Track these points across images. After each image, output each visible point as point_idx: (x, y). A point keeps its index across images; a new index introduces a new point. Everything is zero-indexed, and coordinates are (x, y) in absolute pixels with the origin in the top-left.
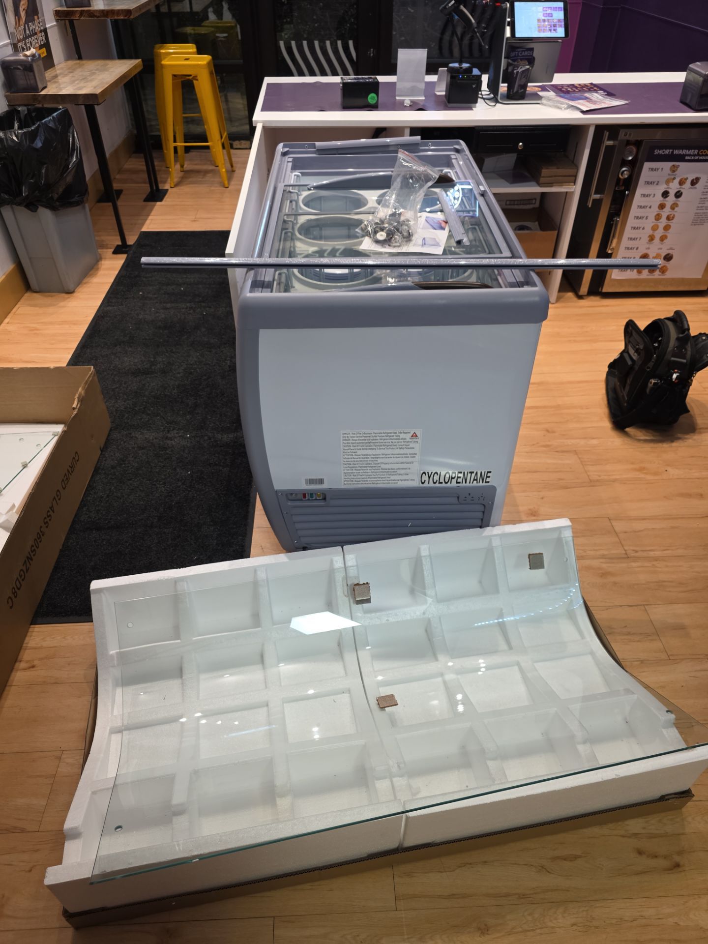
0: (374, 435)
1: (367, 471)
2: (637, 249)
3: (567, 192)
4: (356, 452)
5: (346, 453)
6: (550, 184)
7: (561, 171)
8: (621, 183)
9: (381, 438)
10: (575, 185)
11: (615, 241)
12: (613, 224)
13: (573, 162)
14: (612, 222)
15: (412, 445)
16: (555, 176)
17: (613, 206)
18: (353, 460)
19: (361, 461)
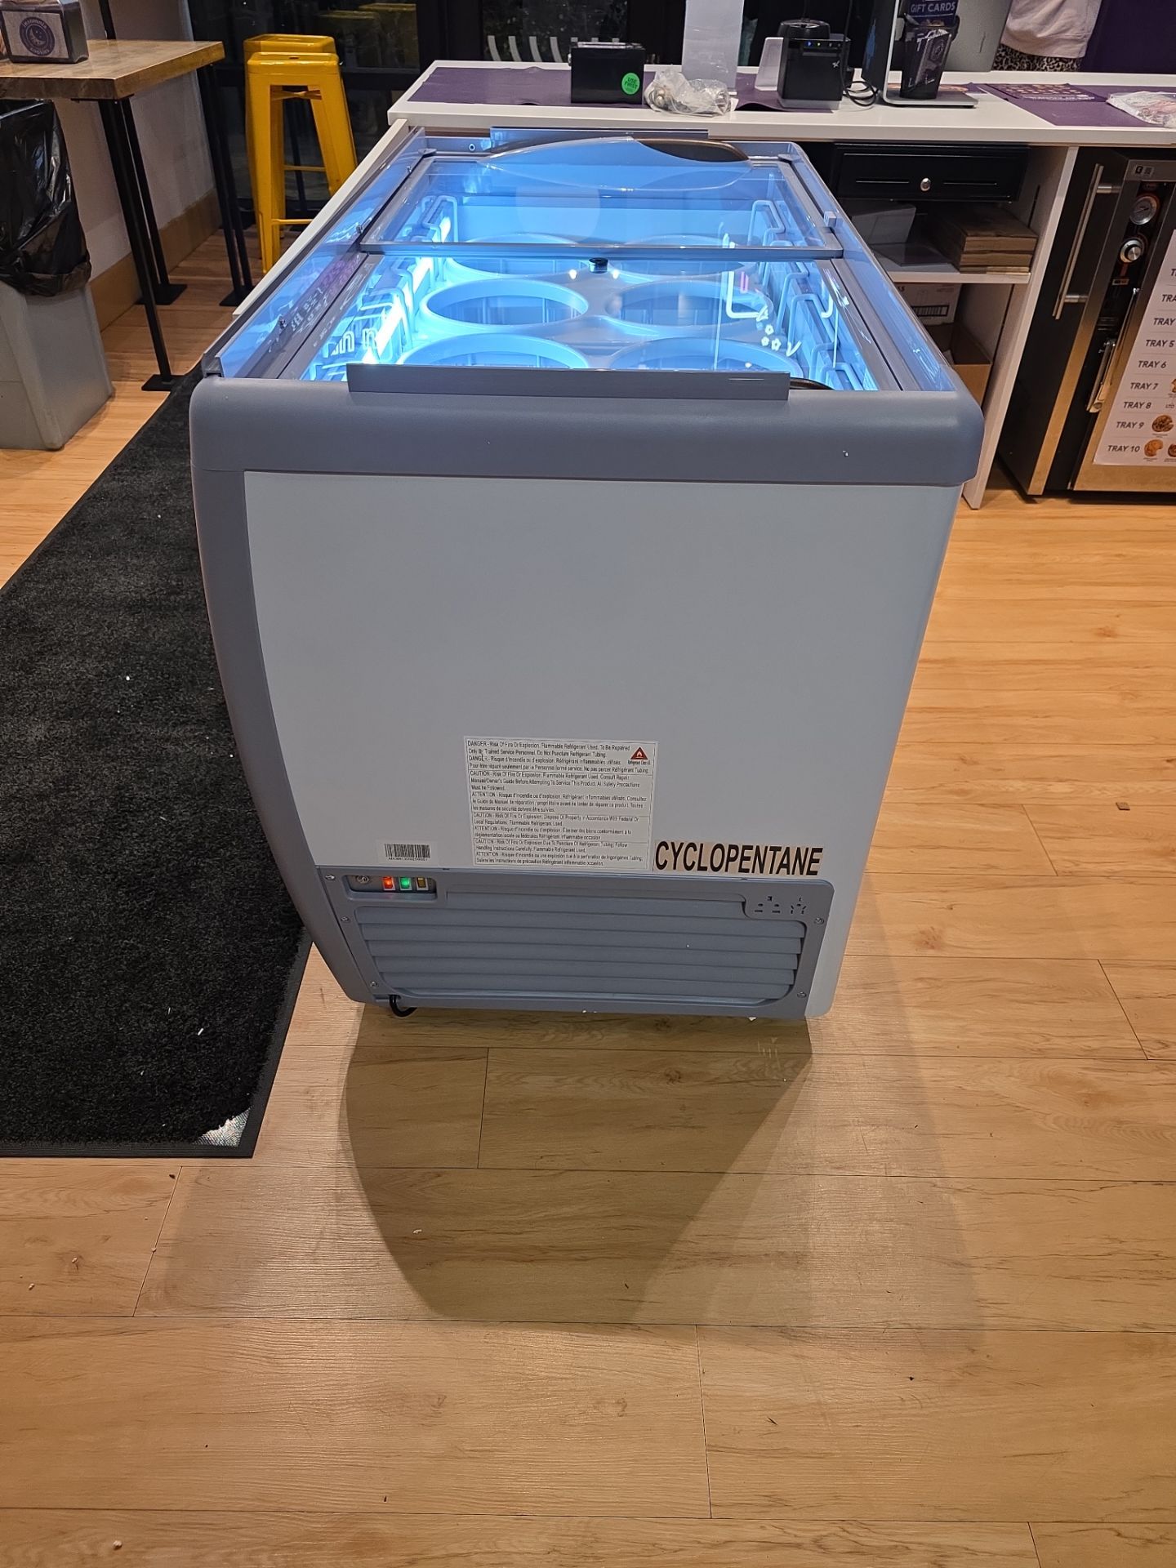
0: (542, 749)
1: (530, 833)
2: (1149, 405)
3: (1013, 285)
4: (503, 789)
5: (478, 788)
6: (981, 268)
7: (1005, 242)
8: (1123, 273)
9: (560, 757)
10: (1030, 271)
11: (1105, 389)
12: (1102, 353)
13: (1029, 226)
14: (1100, 351)
15: (631, 777)
16: (992, 251)
17: (1104, 319)
18: (494, 805)
19: (514, 809)
